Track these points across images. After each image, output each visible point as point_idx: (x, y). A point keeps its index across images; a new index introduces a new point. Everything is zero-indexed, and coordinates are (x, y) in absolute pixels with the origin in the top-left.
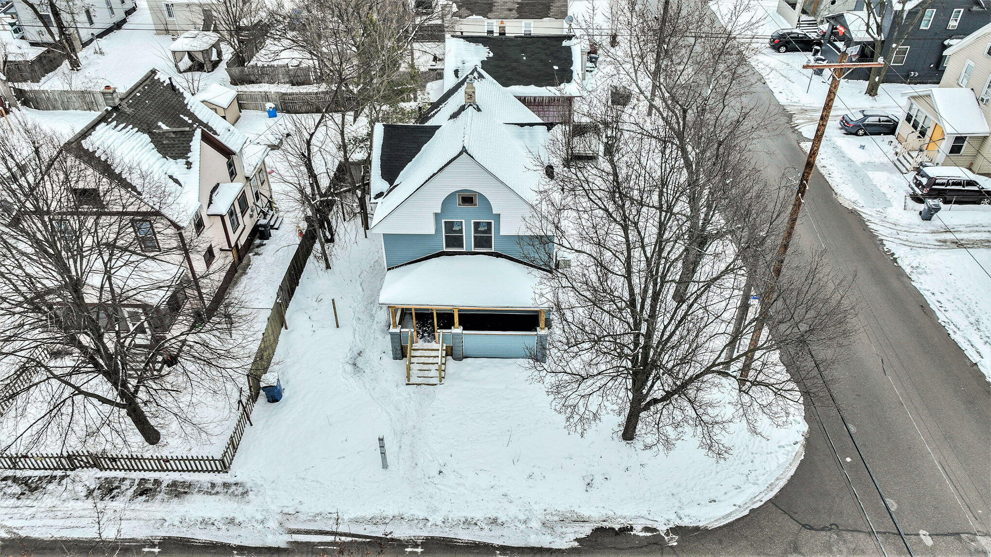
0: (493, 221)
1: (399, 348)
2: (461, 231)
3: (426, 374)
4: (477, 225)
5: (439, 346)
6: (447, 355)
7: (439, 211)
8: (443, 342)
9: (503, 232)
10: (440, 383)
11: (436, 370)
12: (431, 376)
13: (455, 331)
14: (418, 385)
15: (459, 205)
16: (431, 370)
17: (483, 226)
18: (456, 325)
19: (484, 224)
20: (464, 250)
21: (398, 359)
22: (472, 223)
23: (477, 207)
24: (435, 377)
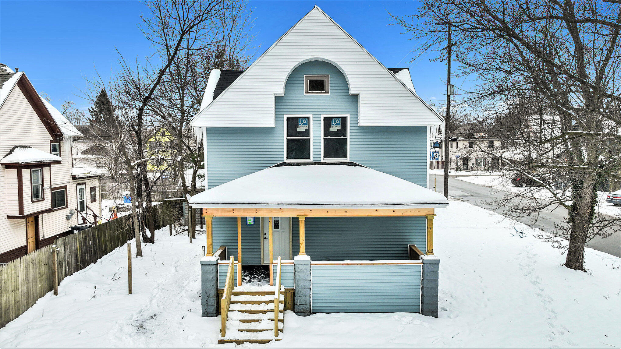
0: (348, 116)
1: (213, 293)
2: (307, 133)
3: (253, 326)
4: (328, 121)
5: (275, 289)
6: (286, 308)
7: (281, 91)
8: (281, 284)
9: (364, 122)
10: (276, 338)
11: (269, 319)
12: (261, 329)
13: (303, 257)
14: (239, 342)
15: (307, 92)
16: (261, 320)
17: (337, 124)
18: (302, 248)
19: (338, 121)
20: (311, 160)
21: (209, 315)
22: (322, 119)
23: (329, 96)
24: (267, 330)
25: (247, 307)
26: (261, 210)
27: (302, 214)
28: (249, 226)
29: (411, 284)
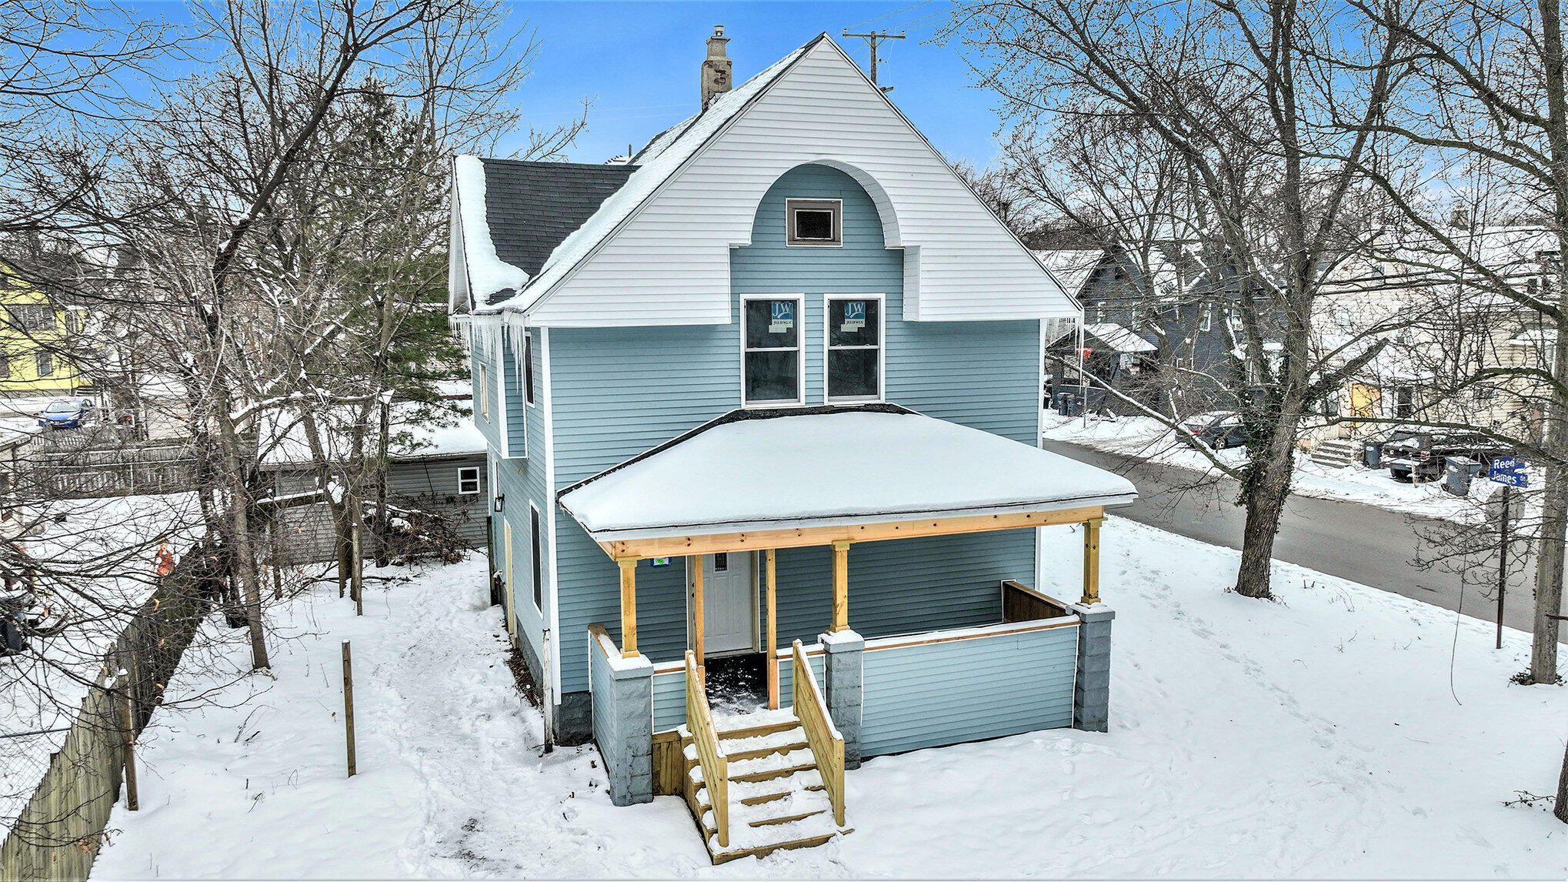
0: (882, 297)
1: (645, 745)
2: (791, 337)
3: (776, 809)
4: (838, 310)
7: (745, 238)
9: (926, 312)
10: (843, 829)
11: (807, 789)
12: (800, 813)
13: (843, 636)
14: (762, 853)
15: (792, 240)
16: (789, 794)
17: (856, 317)
18: (842, 616)
19: (859, 309)
20: (802, 403)
21: (637, 799)
22: (826, 304)
23: (841, 249)
24: (813, 814)
25: (741, 767)
26: (752, 534)
27: (839, 537)
28: (658, 570)
29: (1058, 668)
